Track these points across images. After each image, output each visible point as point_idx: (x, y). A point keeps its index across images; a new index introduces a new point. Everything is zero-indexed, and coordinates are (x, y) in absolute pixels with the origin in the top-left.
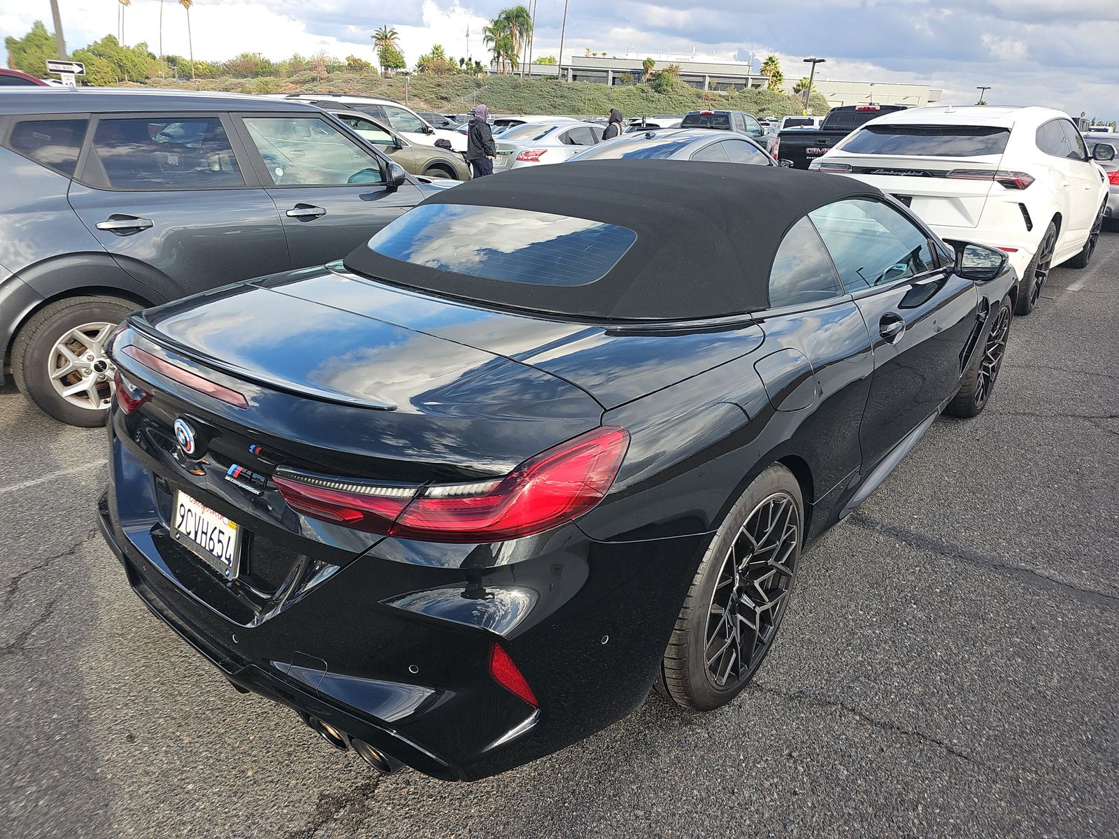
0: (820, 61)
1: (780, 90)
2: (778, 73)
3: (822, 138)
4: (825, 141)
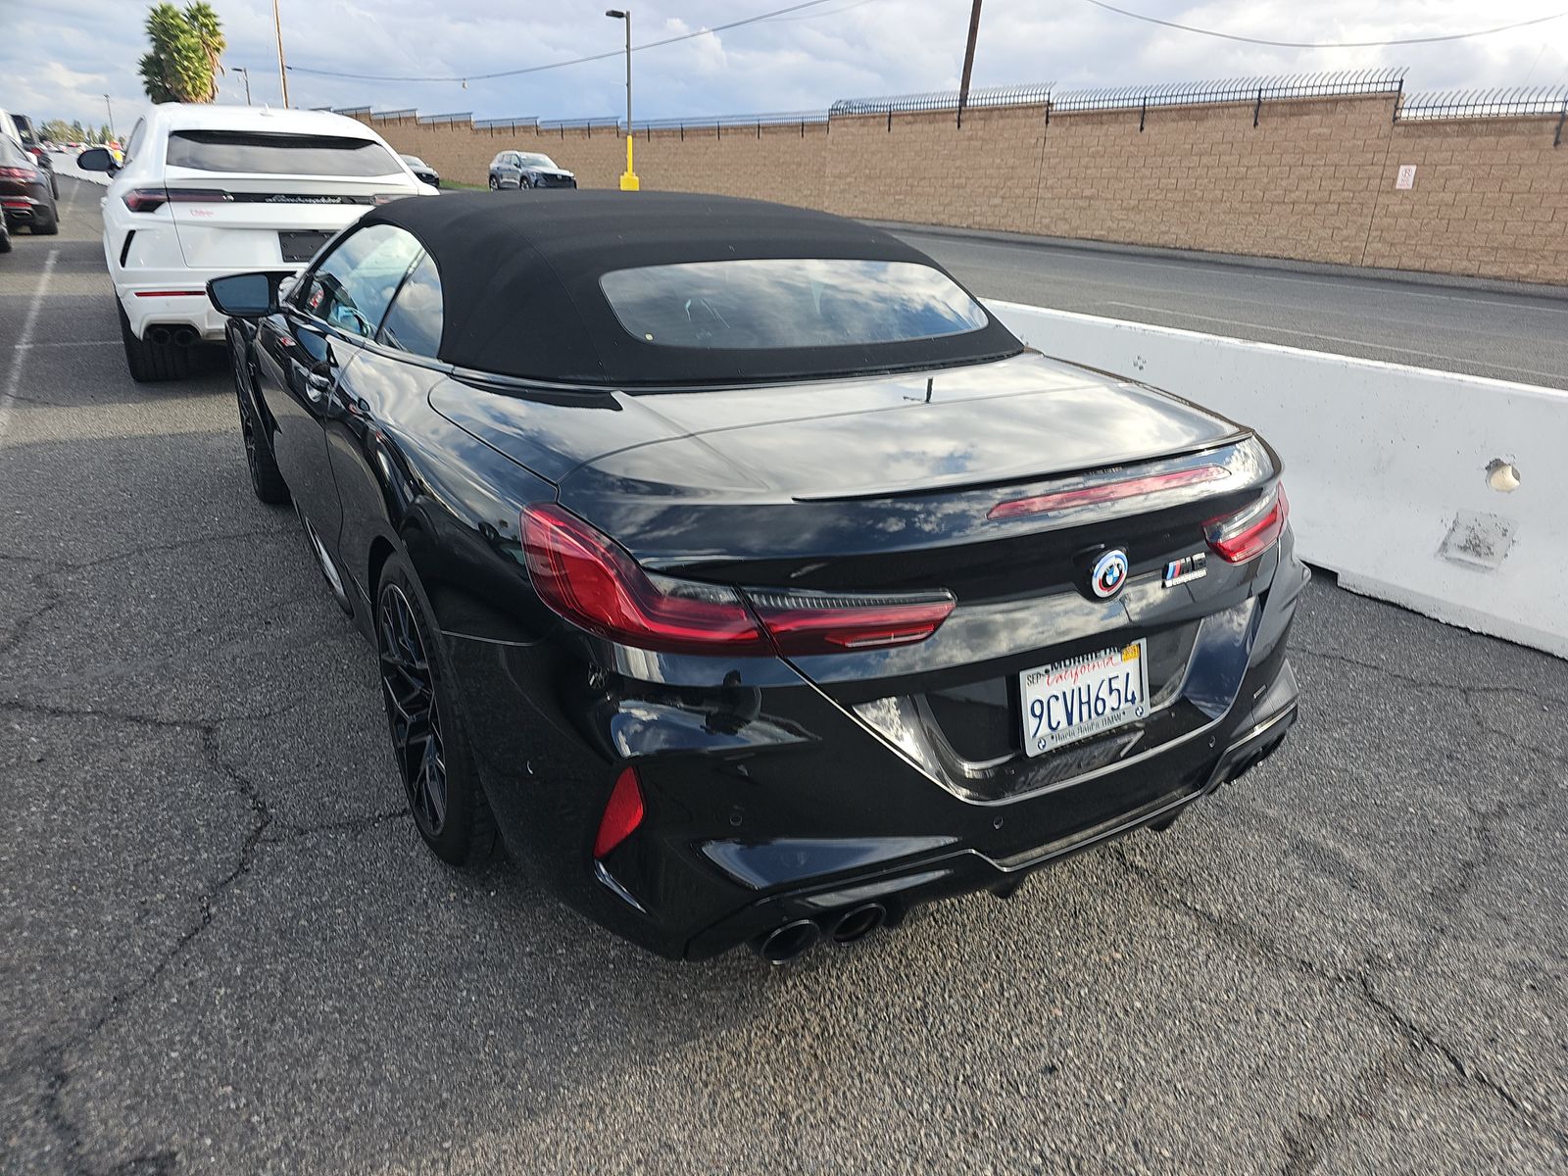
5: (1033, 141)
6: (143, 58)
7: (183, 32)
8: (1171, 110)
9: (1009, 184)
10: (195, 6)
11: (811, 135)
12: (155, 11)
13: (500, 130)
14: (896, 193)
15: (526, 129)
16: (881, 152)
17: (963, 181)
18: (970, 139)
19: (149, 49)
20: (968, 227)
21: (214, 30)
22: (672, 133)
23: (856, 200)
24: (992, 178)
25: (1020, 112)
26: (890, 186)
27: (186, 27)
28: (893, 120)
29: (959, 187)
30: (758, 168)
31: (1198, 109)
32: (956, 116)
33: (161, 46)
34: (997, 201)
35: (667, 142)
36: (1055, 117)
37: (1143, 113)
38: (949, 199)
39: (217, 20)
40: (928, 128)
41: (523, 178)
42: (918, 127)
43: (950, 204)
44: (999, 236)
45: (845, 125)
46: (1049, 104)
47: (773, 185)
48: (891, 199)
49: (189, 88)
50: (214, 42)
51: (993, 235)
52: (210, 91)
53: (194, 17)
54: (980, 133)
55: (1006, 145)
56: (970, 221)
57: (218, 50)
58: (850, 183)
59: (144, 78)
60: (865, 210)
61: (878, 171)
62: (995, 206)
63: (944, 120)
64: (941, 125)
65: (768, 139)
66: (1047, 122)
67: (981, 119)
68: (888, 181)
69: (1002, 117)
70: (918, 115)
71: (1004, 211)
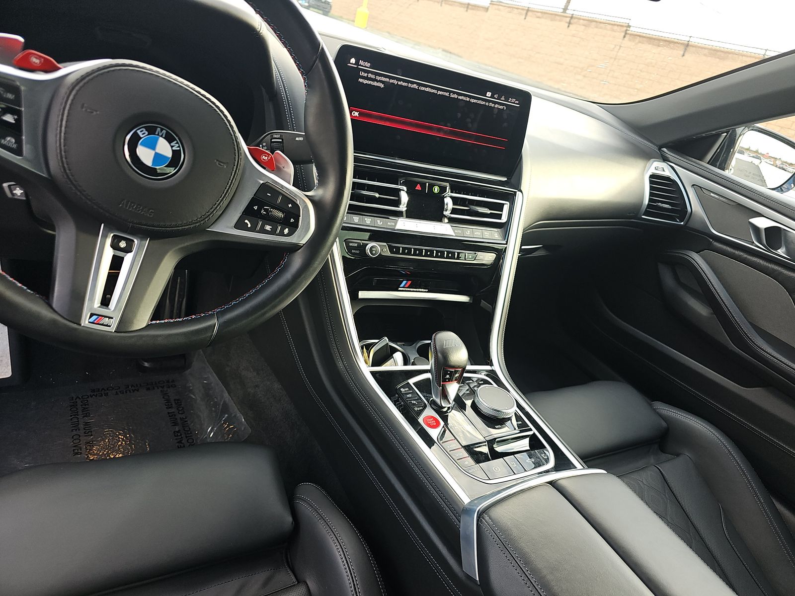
5: (612, 46)
8: (705, 48)
9: (590, 69)
11: (472, 11)
16: (517, 31)
18: (573, 36)
24: (580, 62)
25: (609, 27)
28: (529, 13)
29: (559, 63)
31: (722, 52)
36: (631, 35)
37: (687, 45)
38: (551, 69)
40: (550, 23)
45: (499, 10)
46: (629, 26)
54: (580, 34)
55: (595, 45)
63: (560, 21)
64: (558, 23)
66: (624, 37)
67: (583, 25)
69: (596, 27)
70: (545, 13)
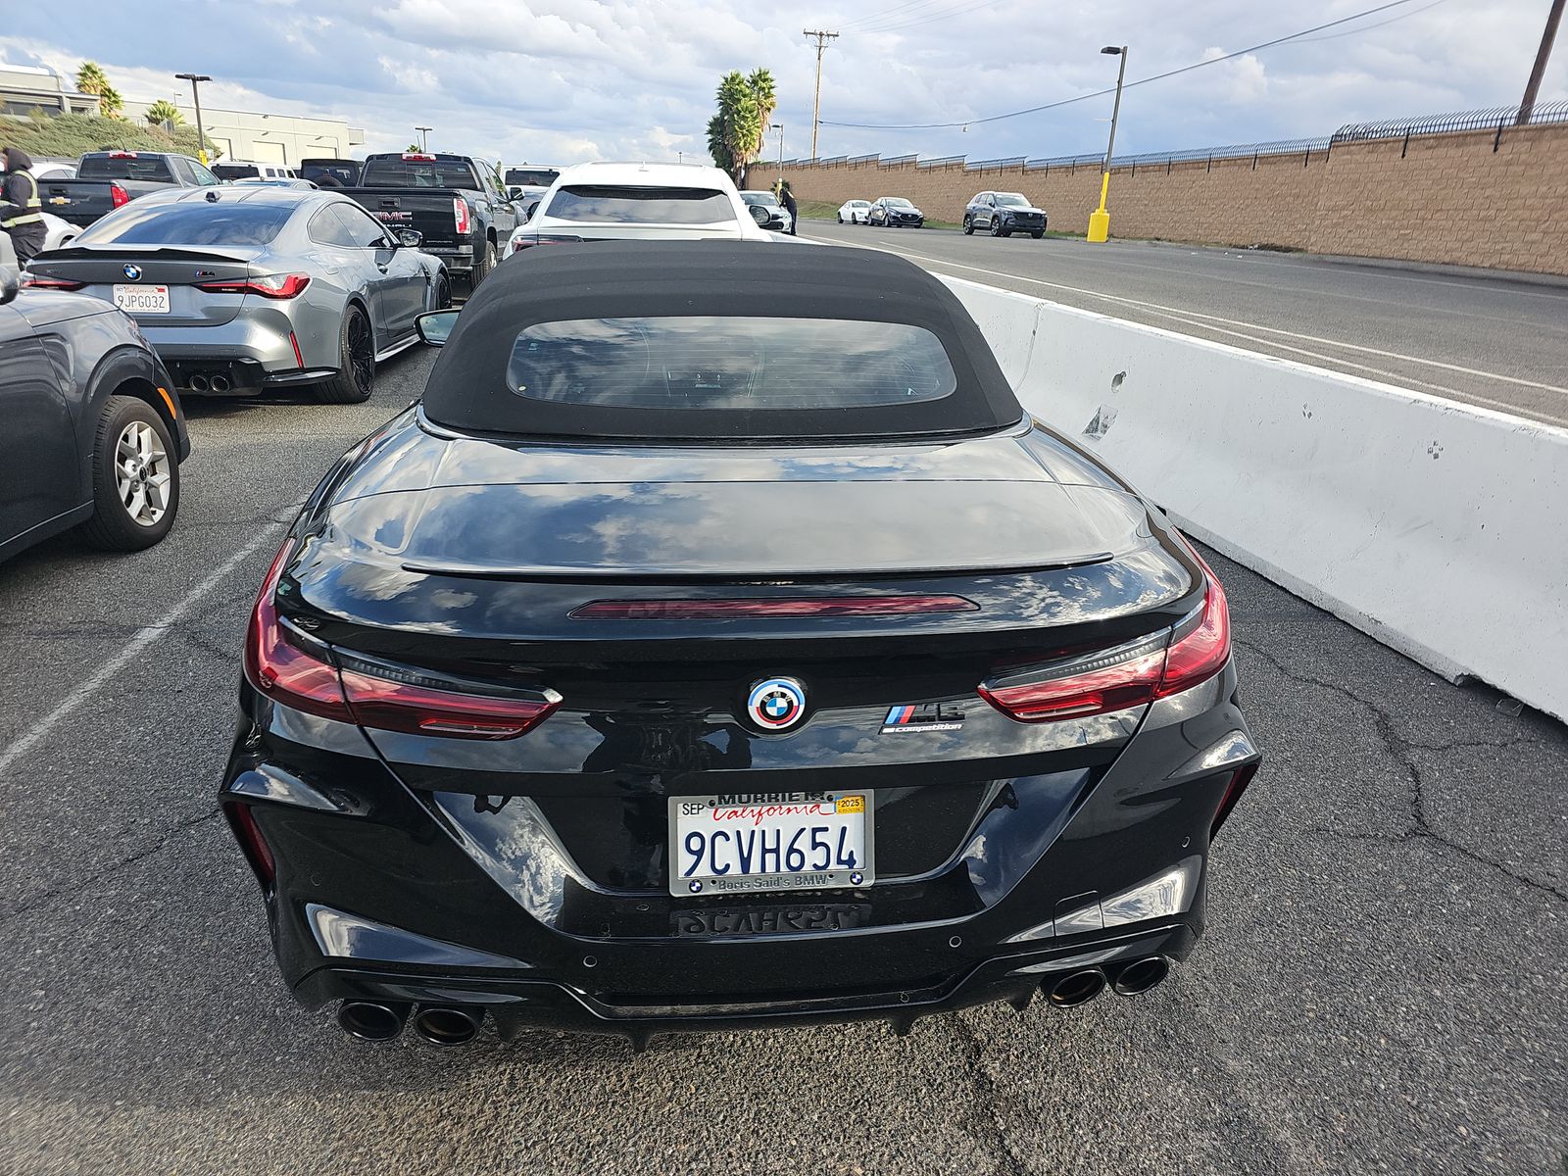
0: (202, 79)
1: (122, 118)
2: (109, 91)
3: (388, 198)
4: (393, 203)
6: (711, 120)
7: (745, 96)
9: (1556, 216)
10: (757, 73)
11: (1315, 163)
12: (726, 79)
13: (989, 171)
14: (1402, 227)
15: (1013, 169)
16: (1390, 181)
17: (1492, 212)
18: (1509, 163)
19: (717, 113)
20: (1491, 267)
21: (769, 92)
22: (1159, 167)
23: (1350, 235)
24: (1532, 208)
26: (1395, 219)
27: (748, 91)
28: (1410, 145)
29: (1485, 220)
30: (1248, 202)
32: (1493, 138)
33: (726, 108)
34: (1534, 236)
35: (1151, 177)
38: (1469, 234)
39: (773, 84)
40: (1452, 152)
41: (995, 217)
42: (1441, 151)
43: (1471, 239)
44: (1532, 278)
45: (1349, 153)
47: (1263, 219)
48: (1395, 234)
49: (741, 144)
50: (766, 103)
51: (1525, 277)
52: (757, 147)
53: (755, 82)
54: (1523, 157)
55: (1559, 169)
56: (1494, 260)
57: (769, 109)
58: (1346, 216)
59: (710, 137)
60: (1359, 246)
61: (1382, 202)
62: (1533, 243)
63: (1476, 143)
64: (1472, 149)
65: (1263, 170)
67: (1527, 140)
68: (1394, 214)
70: (1444, 138)
71: (1543, 249)
